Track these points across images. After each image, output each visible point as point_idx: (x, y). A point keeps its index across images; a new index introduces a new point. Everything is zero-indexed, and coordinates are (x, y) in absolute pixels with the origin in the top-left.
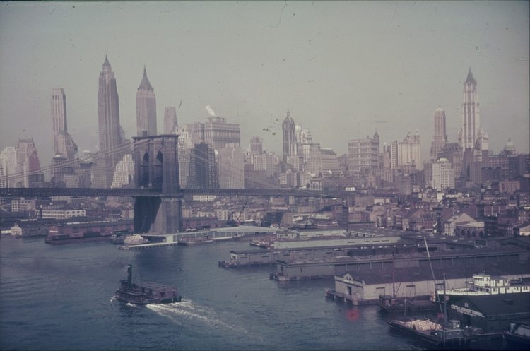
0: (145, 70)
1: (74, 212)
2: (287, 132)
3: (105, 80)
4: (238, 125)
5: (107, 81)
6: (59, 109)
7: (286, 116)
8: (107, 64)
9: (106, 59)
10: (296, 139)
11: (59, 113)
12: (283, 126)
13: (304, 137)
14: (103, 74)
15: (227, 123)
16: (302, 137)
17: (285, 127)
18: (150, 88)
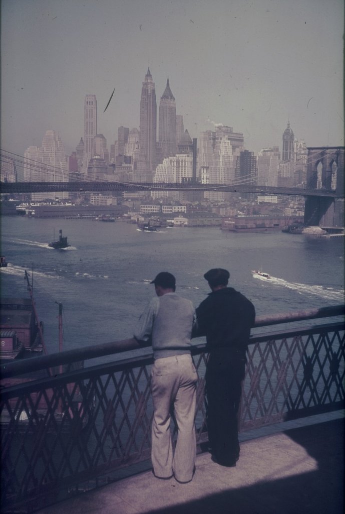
0: (168, 81)
1: (178, 208)
2: (287, 142)
3: (148, 90)
4: (242, 134)
5: (149, 90)
6: (92, 114)
7: (286, 128)
8: (149, 75)
9: (149, 71)
10: (293, 149)
11: (92, 117)
12: (283, 136)
13: (300, 147)
14: (145, 84)
15: (234, 132)
16: (299, 147)
17: (285, 137)
18: (172, 97)
